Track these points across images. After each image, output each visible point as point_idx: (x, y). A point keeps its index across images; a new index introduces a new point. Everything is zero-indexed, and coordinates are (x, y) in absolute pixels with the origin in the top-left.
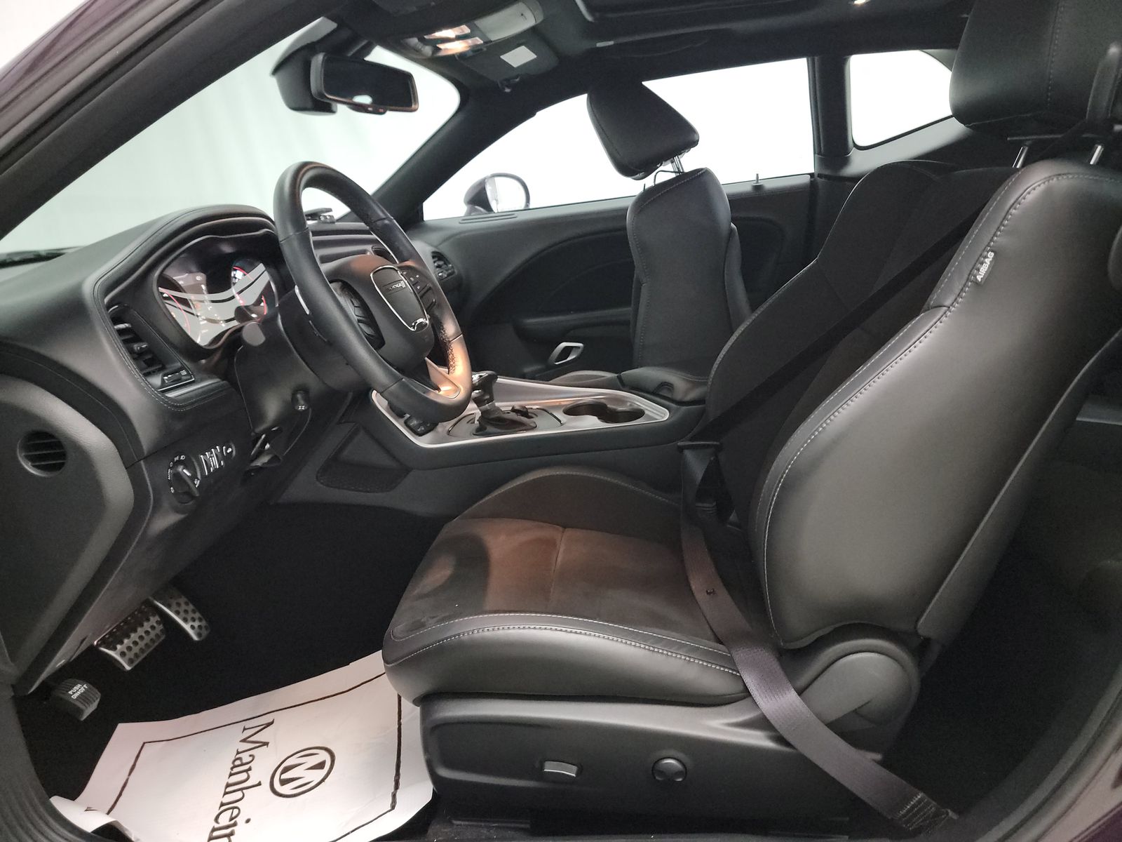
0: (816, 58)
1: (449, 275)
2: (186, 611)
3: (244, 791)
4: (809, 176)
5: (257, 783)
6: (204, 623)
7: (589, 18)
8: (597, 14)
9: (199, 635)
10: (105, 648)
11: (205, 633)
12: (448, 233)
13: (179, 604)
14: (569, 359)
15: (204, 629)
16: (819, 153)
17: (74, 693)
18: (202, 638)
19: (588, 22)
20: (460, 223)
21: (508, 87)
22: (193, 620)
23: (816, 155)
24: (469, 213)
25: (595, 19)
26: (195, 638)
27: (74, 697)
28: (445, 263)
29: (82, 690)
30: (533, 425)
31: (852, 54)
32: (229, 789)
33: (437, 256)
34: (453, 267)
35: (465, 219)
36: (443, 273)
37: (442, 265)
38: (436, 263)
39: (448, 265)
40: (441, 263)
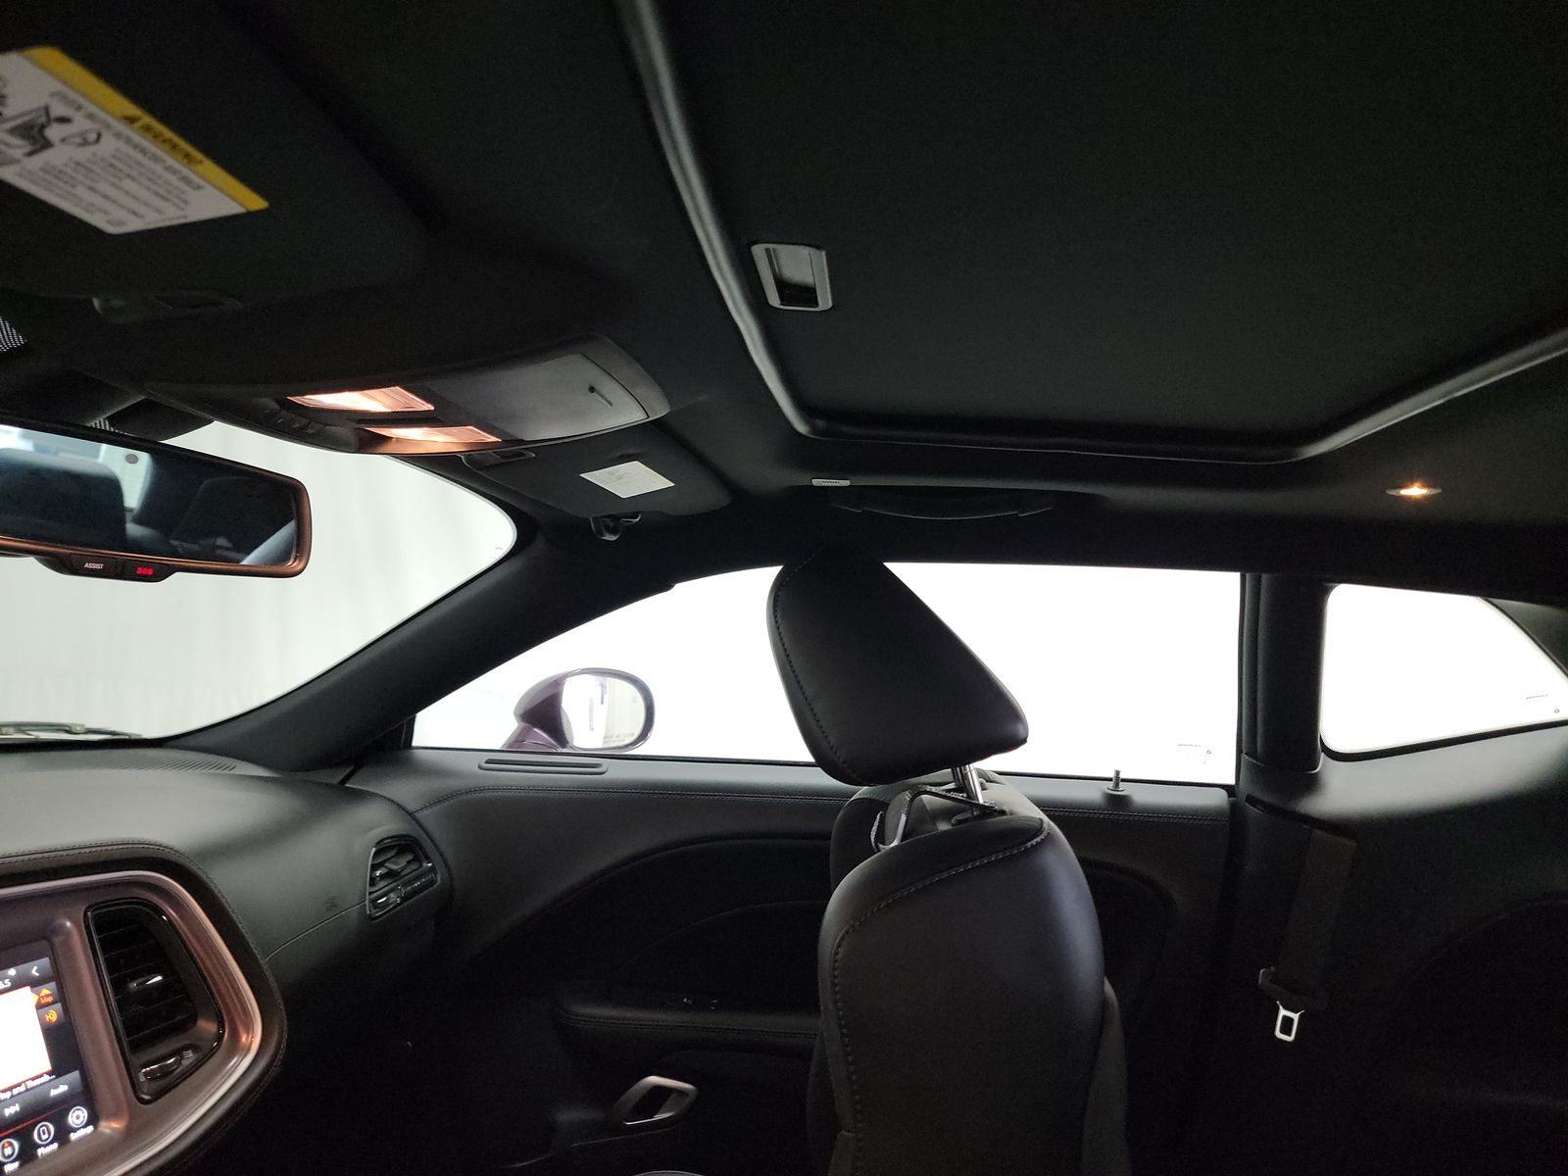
0: (1265, 577)
4: (1223, 793)
7: (801, 428)
8: (820, 423)
12: (453, 784)
14: (657, 1117)
16: (1252, 754)
19: (800, 434)
20: (480, 767)
21: (613, 531)
23: (1244, 756)
25: (814, 429)
28: (416, 859)
31: (1340, 582)
33: (395, 846)
34: (433, 870)
35: (494, 760)
36: (392, 895)
37: (403, 869)
38: (387, 864)
39: (421, 866)
40: (403, 861)
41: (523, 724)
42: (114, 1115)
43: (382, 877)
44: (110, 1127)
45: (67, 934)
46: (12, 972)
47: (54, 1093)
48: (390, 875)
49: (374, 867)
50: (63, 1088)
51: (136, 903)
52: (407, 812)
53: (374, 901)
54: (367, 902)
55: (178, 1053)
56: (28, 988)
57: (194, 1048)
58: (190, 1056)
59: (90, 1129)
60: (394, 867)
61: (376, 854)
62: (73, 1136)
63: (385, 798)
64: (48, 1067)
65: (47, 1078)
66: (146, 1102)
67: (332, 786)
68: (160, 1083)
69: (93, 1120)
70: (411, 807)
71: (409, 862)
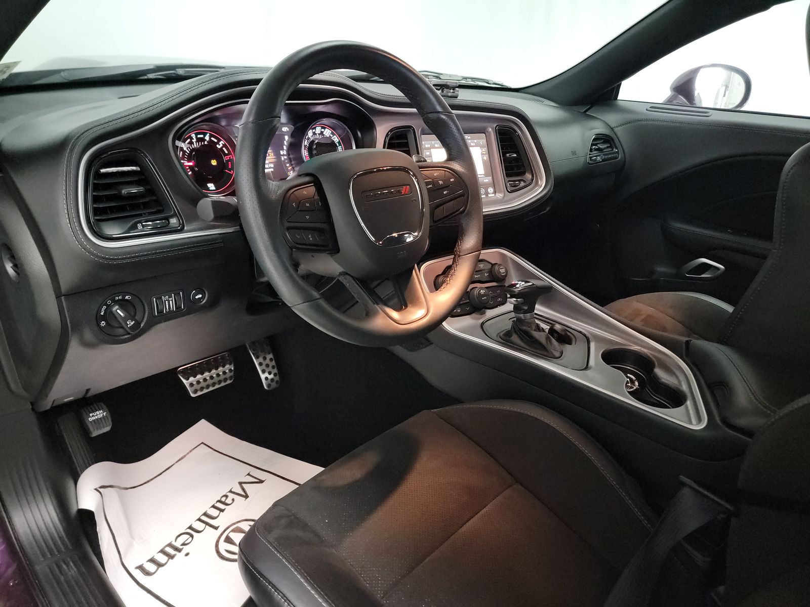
1: (603, 160)
2: (267, 366)
3: (207, 526)
5: (217, 526)
6: (277, 378)
9: (269, 386)
10: (181, 376)
11: (274, 385)
12: (633, 117)
13: (265, 359)
14: (703, 276)
15: (274, 383)
17: (93, 416)
18: (270, 389)
20: (647, 110)
22: (270, 373)
24: (669, 101)
26: (266, 387)
27: (90, 419)
28: (611, 147)
29: (100, 416)
30: (557, 354)
32: (204, 518)
33: (603, 139)
34: (618, 152)
35: (654, 107)
36: (598, 157)
37: (604, 149)
38: (598, 145)
39: (613, 150)
40: (605, 146)
41: (673, 93)
42: (500, 192)
43: (596, 150)
44: (499, 196)
45: (490, 133)
46: (475, 141)
47: (485, 181)
48: (599, 150)
49: (592, 145)
50: (487, 181)
51: (510, 128)
52: (610, 127)
53: (590, 158)
54: (588, 157)
55: (519, 181)
56: (479, 147)
57: (524, 182)
58: (522, 184)
59: (494, 195)
60: (601, 147)
61: (594, 140)
62: (489, 195)
63: (602, 120)
64: (483, 173)
65: (483, 176)
66: (510, 192)
67: (581, 112)
68: (514, 188)
69: (495, 192)
70: (612, 126)
71: (608, 147)
